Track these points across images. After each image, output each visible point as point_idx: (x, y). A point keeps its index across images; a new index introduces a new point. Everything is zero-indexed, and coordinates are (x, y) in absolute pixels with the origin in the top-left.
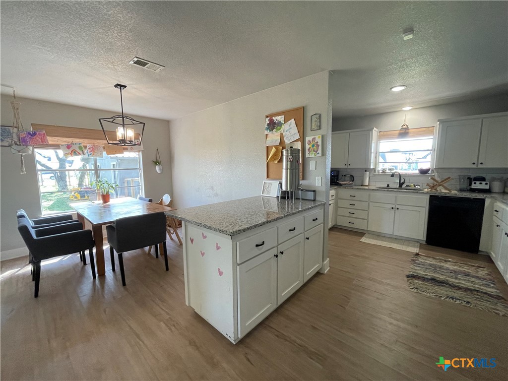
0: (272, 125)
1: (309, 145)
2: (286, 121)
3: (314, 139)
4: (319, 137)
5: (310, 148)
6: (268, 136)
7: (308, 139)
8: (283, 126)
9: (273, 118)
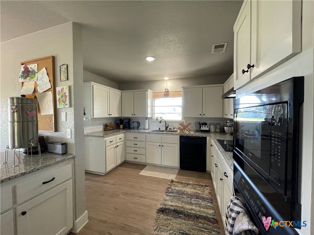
0: (27, 73)
1: (59, 95)
2: (39, 69)
3: (63, 89)
4: (66, 88)
5: (60, 98)
6: (24, 84)
7: (58, 89)
8: (36, 75)
9: (28, 66)
